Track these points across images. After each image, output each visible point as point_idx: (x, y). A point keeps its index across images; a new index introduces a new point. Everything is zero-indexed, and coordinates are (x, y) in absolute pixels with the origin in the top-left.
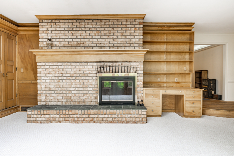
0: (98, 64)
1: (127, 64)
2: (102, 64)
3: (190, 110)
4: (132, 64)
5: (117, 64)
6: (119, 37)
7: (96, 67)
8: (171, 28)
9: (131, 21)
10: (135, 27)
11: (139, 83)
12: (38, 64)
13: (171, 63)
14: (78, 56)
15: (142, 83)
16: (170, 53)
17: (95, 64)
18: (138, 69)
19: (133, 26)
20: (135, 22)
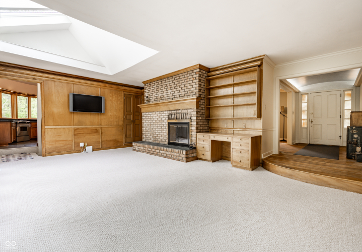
0: (169, 112)
1: (185, 111)
2: (171, 112)
3: (238, 160)
4: (189, 111)
5: (179, 111)
6: (183, 88)
7: (167, 114)
8: (239, 67)
9: (190, 72)
10: (193, 78)
11: (192, 128)
12: (143, 114)
13: (239, 107)
14: (158, 107)
15: (195, 128)
16: (238, 95)
17: (167, 112)
18: (192, 115)
19: (192, 77)
20: (193, 72)
